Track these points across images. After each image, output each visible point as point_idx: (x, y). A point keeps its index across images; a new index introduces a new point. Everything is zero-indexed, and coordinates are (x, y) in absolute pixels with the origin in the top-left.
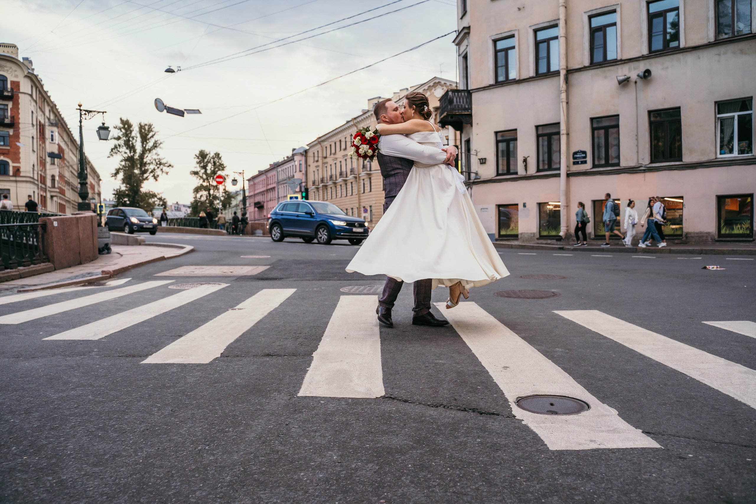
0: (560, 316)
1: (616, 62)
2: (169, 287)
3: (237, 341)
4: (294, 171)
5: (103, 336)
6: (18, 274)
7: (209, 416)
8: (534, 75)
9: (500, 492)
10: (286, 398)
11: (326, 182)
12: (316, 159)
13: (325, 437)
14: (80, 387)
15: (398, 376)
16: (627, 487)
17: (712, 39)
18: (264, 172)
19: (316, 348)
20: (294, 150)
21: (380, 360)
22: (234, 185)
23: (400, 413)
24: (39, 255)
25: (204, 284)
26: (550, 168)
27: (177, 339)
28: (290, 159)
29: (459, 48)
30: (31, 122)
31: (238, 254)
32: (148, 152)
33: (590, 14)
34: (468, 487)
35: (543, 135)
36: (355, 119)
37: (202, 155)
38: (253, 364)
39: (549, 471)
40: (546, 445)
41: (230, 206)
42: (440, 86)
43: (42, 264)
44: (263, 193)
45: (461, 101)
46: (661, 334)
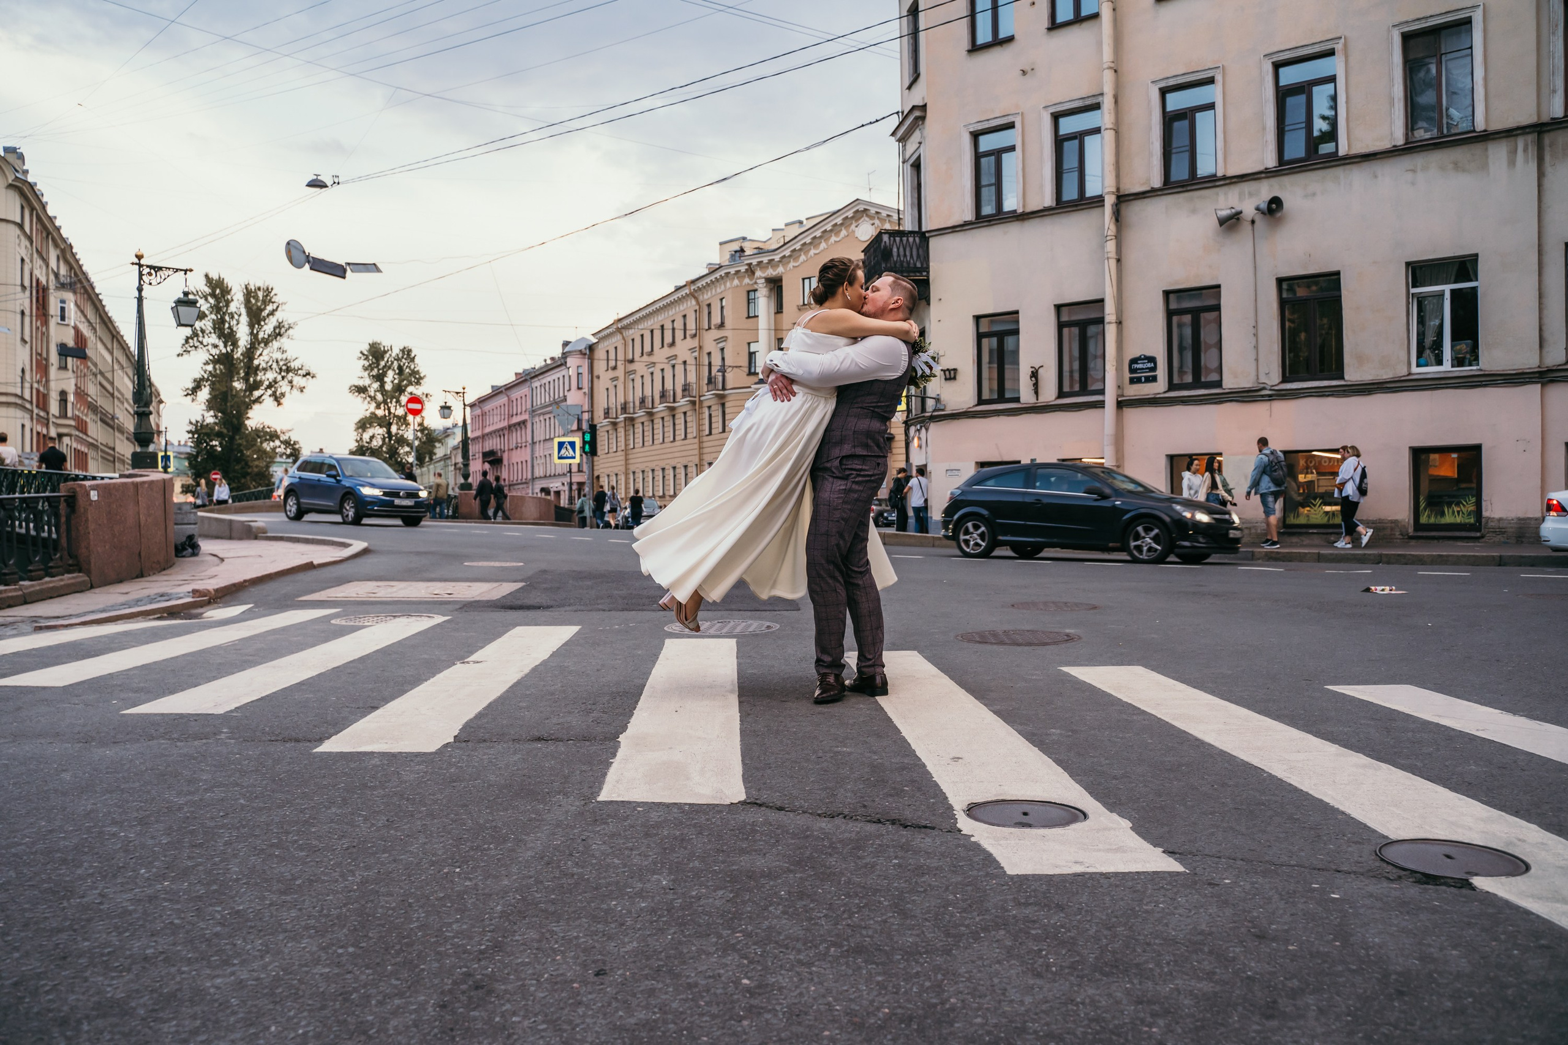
0: (1072, 676)
1: (1213, 181)
2: (333, 622)
3: (480, 716)
4: (567, 388)
5: (233, 707)
6: (21, 595)
7: (453, 829)
8: (1054, 205)
9: (919, 925)
10: (578, 804)
11: (632, 411)
12: (612, 363)
13: (647, 856)
14: (218, 786)
15: (769, 771)
16: (1114, 920)
17: (1400, 141)
18: (503, 389)
19: (624, 728)
20: (566, 344)
21: (739, 747)
22: (444, 417)
23: (771, 825)
24: (61, 558)
25: (399, 616)
26: (1084, 390)
27: (370, 713)
28: (559, 364)
29: (904, 146)
30: (19, 282)
31: (459, 558)
32: (262, 345)
33: (1163, 84)
34: (870, 919)
35: (1070, 324)
36: (693, 282)
37: (376, 353)
38: (515, 753)
39: (1001, 900)
40: (1003, 868)
41: (431, 459)
42: (867, 219)
43: (67, 576)
44: (501, 433)
45: (908, 253)
46: (1244, 706)
